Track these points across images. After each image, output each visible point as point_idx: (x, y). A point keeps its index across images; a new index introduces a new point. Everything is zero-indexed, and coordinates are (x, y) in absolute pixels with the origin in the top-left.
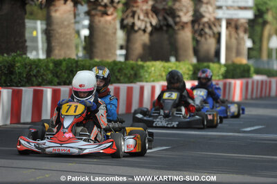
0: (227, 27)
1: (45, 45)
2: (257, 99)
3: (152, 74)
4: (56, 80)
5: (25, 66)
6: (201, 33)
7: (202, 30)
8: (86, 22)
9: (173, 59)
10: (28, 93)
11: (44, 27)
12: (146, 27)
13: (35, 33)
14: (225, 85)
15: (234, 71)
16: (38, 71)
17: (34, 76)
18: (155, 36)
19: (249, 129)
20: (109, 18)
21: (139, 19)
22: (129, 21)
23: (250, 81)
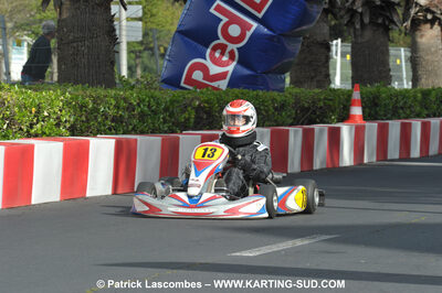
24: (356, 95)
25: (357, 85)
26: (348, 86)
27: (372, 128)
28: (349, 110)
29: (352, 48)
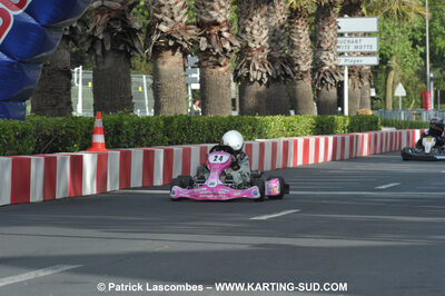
0: (349, 75)
1: (153, 101)
2: (386, 153)
3: (272, 130)
4: (167, 139)
5: (133, 125)
6: (322, 82)
7: (323, 79)
8: (197, 75)
9: (292, 112)
10: (137, 155)
11: (151, 81)
12: (262, 78)
13: (140, 89)
14: (352, 139)
15: (360, 124)
16: (148, 130)
17: (145, 135)
18: (272, 87)
19: (384, 187)
20: (222, 69)
21: (254, 69)
22: (244, 72)
23: (379, 133)
24: (99, 123)
25: (99, 113)
26: (91, 114)
27: (115, 156)
28: (91, 138)
29: (94, 75)
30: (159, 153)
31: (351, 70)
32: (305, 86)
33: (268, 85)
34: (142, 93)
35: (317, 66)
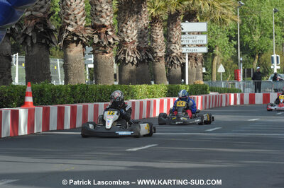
0: (189, 59)
1: (64, 75)
2: (212, 108)
3: (140, 93)
4: (73, 100)
5: (51, 90)
6: (172, 63)
7: (172, 61)
8: (92, 59)
9: (153, 83)
10: (54, 110)
11: (62, 63)
12: (133, 61)
13: (55, 67)
15: (197, 90)
16: (60, 94)
17: (58, 97)
18: (140, 67)
20: (108, 55)
21: (128, 55)
22: (121, 57)
23: (208, 96)
24: (29, 89)
25: (29, 83)
26: (23, 84)
27: (39, 110)
28: (24, 99)
29: (26, 59)
30: (68, 109)
31: (190, 56)
32: (161, 66)
33: (137, 65)
34: (57, 71)
35: (169, 53)
